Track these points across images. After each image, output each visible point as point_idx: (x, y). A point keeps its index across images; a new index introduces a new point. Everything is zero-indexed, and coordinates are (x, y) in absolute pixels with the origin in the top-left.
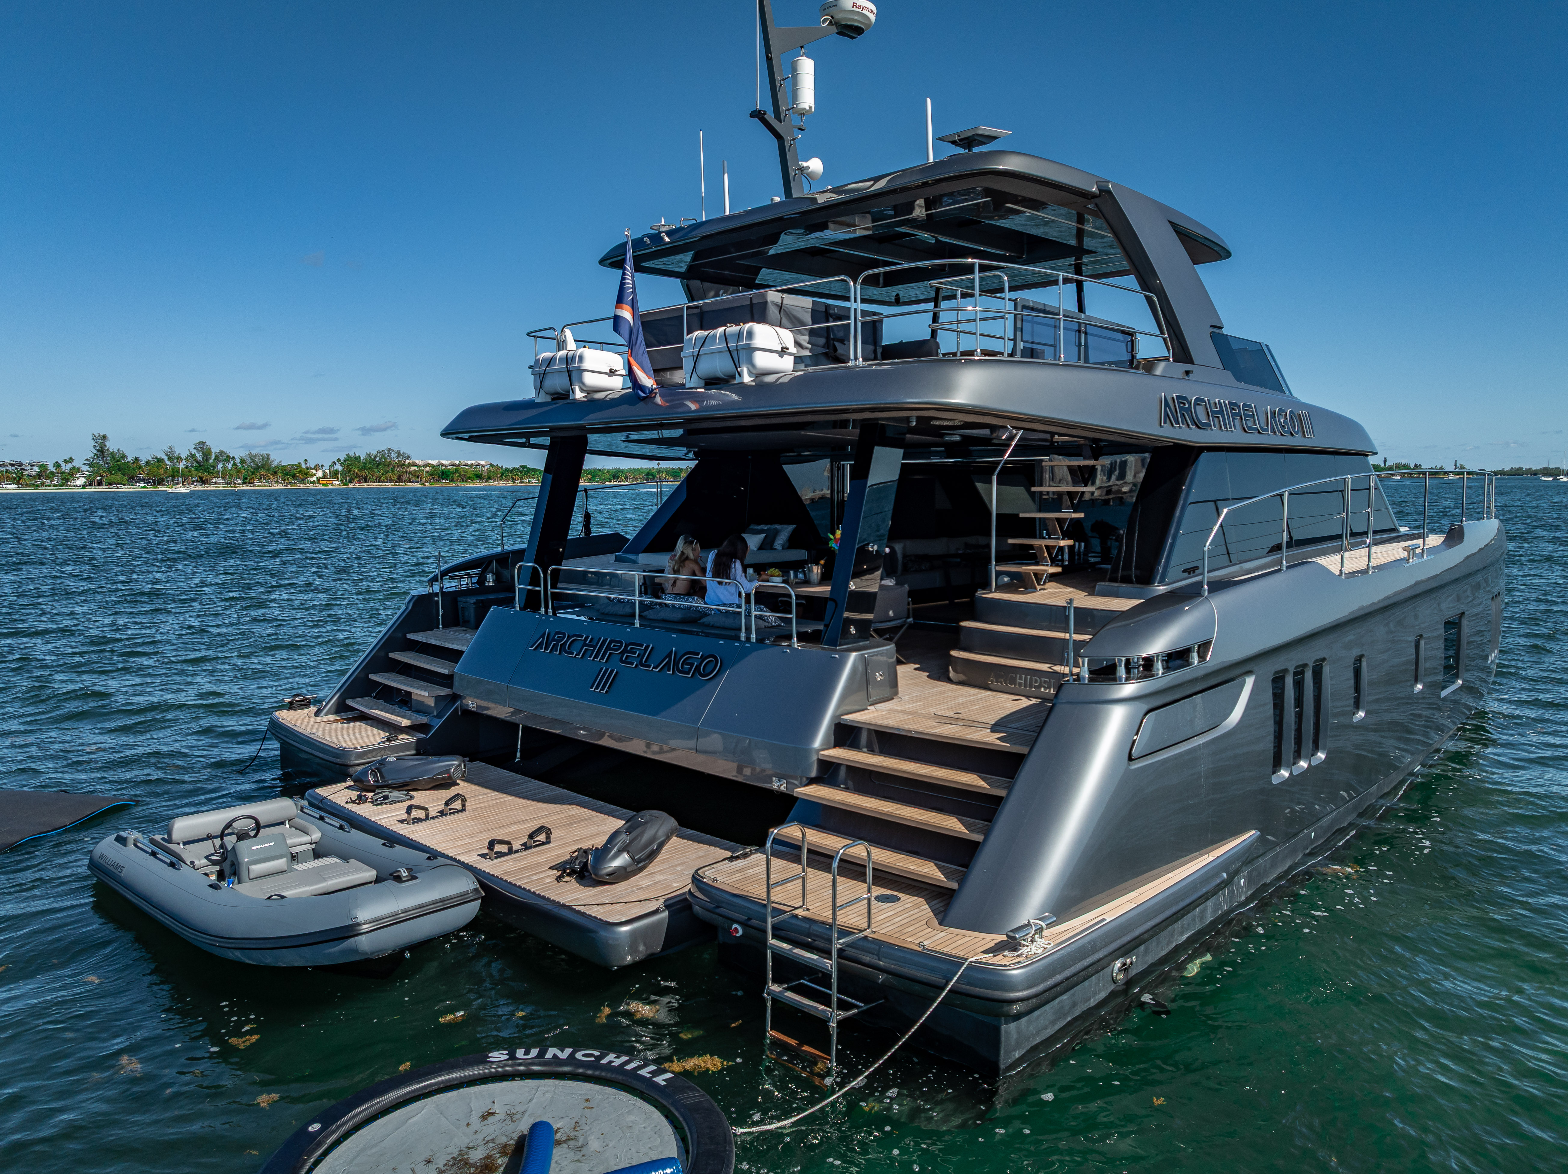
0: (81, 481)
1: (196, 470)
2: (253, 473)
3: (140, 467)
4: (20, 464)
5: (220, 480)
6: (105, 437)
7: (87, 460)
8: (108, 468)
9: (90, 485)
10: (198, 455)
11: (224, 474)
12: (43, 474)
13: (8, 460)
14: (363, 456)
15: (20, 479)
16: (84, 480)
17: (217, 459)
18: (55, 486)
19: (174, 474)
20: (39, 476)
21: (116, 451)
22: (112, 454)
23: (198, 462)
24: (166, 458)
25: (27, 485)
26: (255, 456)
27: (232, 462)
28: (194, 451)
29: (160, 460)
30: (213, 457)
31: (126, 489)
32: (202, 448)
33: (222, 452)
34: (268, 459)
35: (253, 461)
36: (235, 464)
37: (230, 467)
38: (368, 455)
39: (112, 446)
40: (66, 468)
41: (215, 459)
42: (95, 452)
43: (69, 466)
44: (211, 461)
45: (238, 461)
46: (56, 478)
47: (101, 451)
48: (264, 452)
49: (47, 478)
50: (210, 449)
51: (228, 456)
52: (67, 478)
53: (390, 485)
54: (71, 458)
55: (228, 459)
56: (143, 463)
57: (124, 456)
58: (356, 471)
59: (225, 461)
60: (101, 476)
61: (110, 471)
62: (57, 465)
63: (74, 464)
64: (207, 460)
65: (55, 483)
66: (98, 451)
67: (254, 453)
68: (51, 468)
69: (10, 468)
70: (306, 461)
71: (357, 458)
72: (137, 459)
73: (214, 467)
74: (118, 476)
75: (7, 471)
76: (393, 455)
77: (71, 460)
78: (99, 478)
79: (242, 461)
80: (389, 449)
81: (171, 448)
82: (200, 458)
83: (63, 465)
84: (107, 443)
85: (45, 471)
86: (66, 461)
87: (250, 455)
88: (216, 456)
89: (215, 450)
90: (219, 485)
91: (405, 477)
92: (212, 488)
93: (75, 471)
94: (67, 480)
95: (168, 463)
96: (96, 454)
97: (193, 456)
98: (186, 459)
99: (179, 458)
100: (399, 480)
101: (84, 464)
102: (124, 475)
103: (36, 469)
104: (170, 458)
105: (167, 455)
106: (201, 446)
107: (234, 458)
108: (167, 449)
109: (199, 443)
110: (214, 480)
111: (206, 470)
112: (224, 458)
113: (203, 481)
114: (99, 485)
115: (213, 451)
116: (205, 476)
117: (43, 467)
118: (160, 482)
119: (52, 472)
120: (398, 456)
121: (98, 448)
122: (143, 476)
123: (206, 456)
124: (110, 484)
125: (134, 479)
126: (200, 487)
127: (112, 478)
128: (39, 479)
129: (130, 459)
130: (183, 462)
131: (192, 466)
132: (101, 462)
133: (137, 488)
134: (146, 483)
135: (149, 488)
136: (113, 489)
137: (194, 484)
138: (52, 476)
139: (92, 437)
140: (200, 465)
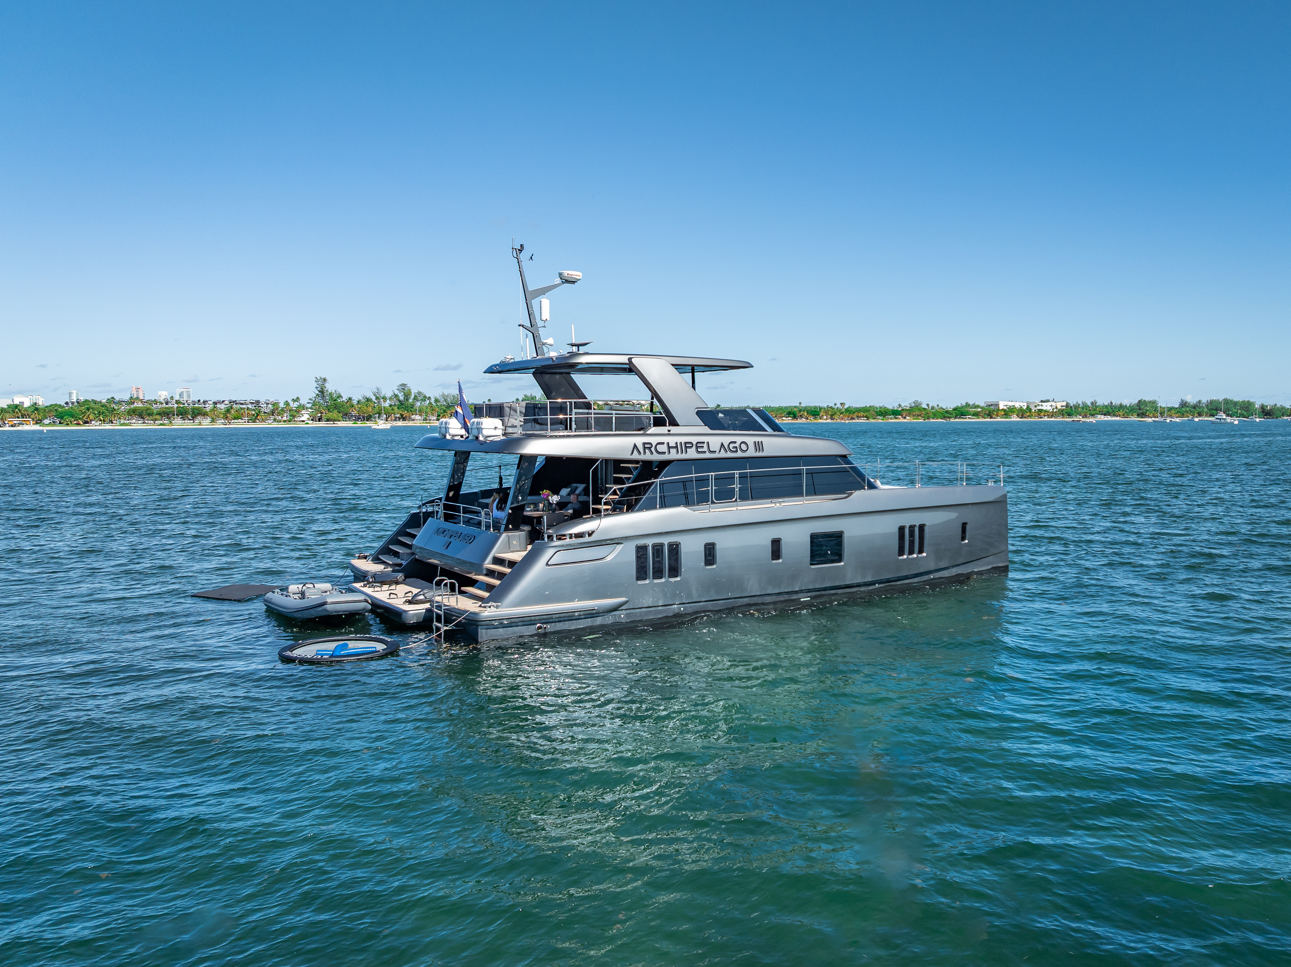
0: (305, 418)
1: (398, 408)
2: (445, 411)
3: (353, 406)
4: (258, 402)
5: (418, 417)
6: (325, 380)
7: (310, 399)
8: (327, 406)
9: (312, 420)
10: (400, 395)
11: (421, 412)
12: (275, 411)
13: (249, 398)
15: (258, 415)
16: (307, 416)
17: (416, 399)
18: (284, 421)
19: (381, 412)
20: (273, 413)
21: (333, 391)
22: (331, 394)
23: (400, 401)
24: (374, 398)
25: (263, 421)
26: (448, 396)
27: (428, 402)
28: (397, 392)
29: (368, 400)
30: (413, 397)
31: (340, 424)
32: (404, 389)
33: (420, 393)
35: (446, 400)
36: (430, 403)
37: (426, 405)
39: (330, 387)
40: (294, 405)
41: (414, 399)
42: (317, 392)
43: (296, 404)
44: (411, 401)
45: (433, 401)
46: (285, 415)
47: (322, 392)
48: (455, 393)
49: (279, 414)
50: (410, 390)
51: (425, 397)
52: (294, 414)
54: (298, 398)
55: (425, 398)
56: (355, 402)
57: (340, 396)
59: (422, 400)
60: (321, 413)
61: (328, 409)
62: (287, 403)
63: (301, 402)
64: (407, 400)
65: (285, 418)
66: (319, 391)
67: (446, 393)
68: (282, 406)
69: (250, 406)
70: (489, 400)
71: (533, 399)
72: (350, 399)
73: (413, 405)
74: (334, 414)
75: (248, 409)
78: (319, 415)
79: (437, 401)
81: (378, 389)
82: (402, 398)
83: (291, 403)
84: (327, 385)
85: (277, 409)
86: (294, 400)
87: (443, 395)
88: (415, 396)
89: (414, 391)
90: (417, 421)
92: (411, 424)
93: (301, 408)
94: (294, 416)
95: (376, 403)
96: (318, 395)
97: (396, 396)
98: (390, 399)
99: (385, 399)
101: (308, 403)
102: (339, 412)
103: (270, 407)
104: (377, 398)
105: (375, 395)
106: (403, 387)
107: (429, 398)
108: (375, 390)
109: (402, 385)
110: (413, 417)
111: (406, 408)
112: (421, 398)
113: (403, 418)
114: (319, 421)
115: (413, 392)
116: (405, 413)
117: (275, 404)
118: (369, 418)
119: (282, 410)
121: (319, 389)
122: (355, 413)
123: (407, 396)
124: (328, 420)
125: (346, 416)
126: (400, 423)
127: (330, 415)
128: (273, 415)
129: (345, 399)
130: (388, 401)
131: (395, 405)
132: (321, 402)
133: (349, 424)
134: (358, 419)
135: (359, 424)
136: (330, 424)
137: (395, 420)
138: (281, 412)
139: (315, 380)
140: (401, 404)
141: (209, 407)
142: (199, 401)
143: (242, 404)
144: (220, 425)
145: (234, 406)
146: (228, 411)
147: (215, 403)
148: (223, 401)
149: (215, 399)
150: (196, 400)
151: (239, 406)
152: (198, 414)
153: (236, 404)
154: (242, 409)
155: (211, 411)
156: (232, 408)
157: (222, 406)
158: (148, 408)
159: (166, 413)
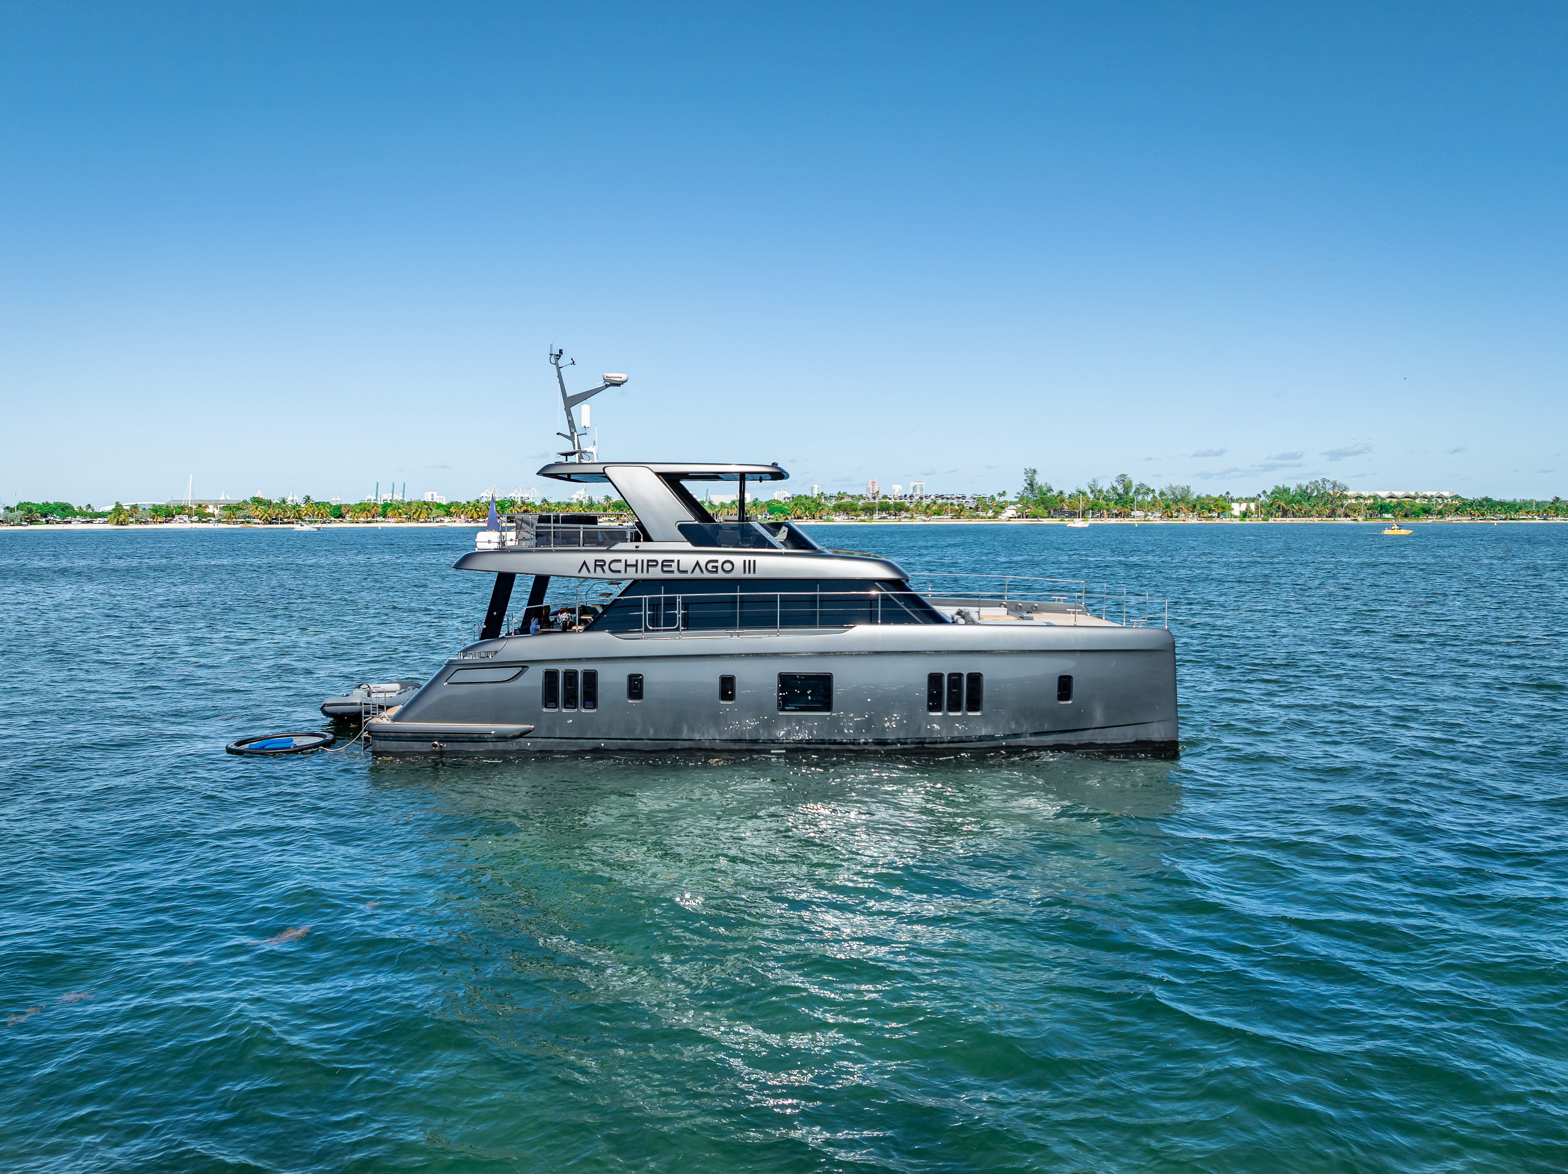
0: (1011, 514)
1: (1116, 503)
3: (1064, 500)
4: (963, 497)
5: (1138, 514)
6: (1035, 471)
7: (1018, 493)
8: (1035, 501)
9: (1019, 517)
10: (1119, 488)
11: (1141, 507)
12: (981, 506)
13: (954, 492)
14: (1293, 487)
15: (962, 511)
16: (1014, 512)
17: (1137, 492)
18: (989, 518)
19: (1097, 507)
20: (977, 508)
21: (1043, 484)
22: (1040, 488)
23: (1118, 494)
24: (1088, 491)
25: (967, 517)
26: (1176, 488)
27: (1151, 495)
28: (1115, 484)
29: (1083, 493)
30: (1134, 490)
31: (1046, 521)
32: (1124, 481)
33: (1142, 485)
34: (1188, 491)
35: (1173, 494)
36: (1154, 497)
37: (1149, 499)
38: (1299, 486)
39: (1040, 480)
40: (999, 501)
41: (1135, 492)
42: (1026, 485)
43: (1002, 499)
44: (1131, 494)
45: (1157, 494)
46: (990, 511)
48: (1184, 484)
49: (983, 510)
50: (1131, 482)
51: (1148, 489)
52: (999, 510)
53: (1316, 520)
54: (1004, 492)
55: (1148, 491)
56: (1066, 496)
57: (1050, 490)
58: (1282, 504)
59: (1144, 493)
60: (1029, 509)
61: (1036, 504)
62: (992, 498)
63: (1006, 498)
64: (1127, 493)
65: (989, 515)
66: (1028, 484)
67: (1174, 484)
68: (987, 501)
69: (955, 501)
70: (1228, 493)
71: (1286, 490)
72: (1061, 493)
73: (1134, 500)
74: (1043, 510)
75: (952, 504)
76: (1328, 486)
77: (1003, 494)
78: (1027, 511)
79: (1162, 494)
80: (1324, 480)
81: (1094, 481)
82: (1121, 491)
83: (997, 498)
84: (1037, 477)
85: (982, 504)
86: (1000, 495)
87: (1171, 488)
88: (1138, 489)
89: (1135, 483)
90: (1137, 518)
91: (1340, 511)
92: (1130, 521)
93: (1007, 504)
94: (999, 512)
95: (1091, 496)
96: (1026, 488)
97: (1114, 489)
98: (1108, 492)
99: (1101, 491)
100: (1332, 514)
101: (1015, 497)
102: (1049, 508)
103: (975, 502)
104: (1092, 492)
105: (1089, 487)
106: (1122, 478)
107: (1153, 491)
108: (1091, 483)
109: (1121, 476)
110: (1132, 513)
111: (1126, 503)
112: (1144, 491)
113: (1121, 515)
114: (1026, 517)
115: (1134, 484)
116: (1124, 509)
117: (981, 500)
119: (987, 505)
120: (1334, 487)
121: (1028, 482)
122: (1066, 509)
123: (1127, 490)
124: (1035, 517)
125: (1056, 512)
126: (1117, 521)
127: (1038, 510)
128: (977, 511)
129: (1055, 493)
130: (1105, 495)
131: (1112, 499)
132: (1030, 496)
133: (1055, 521)
136: (1038, 522)
137: (1111, 517)
138: (986, 508)
139: (1024, 471)
140: (1121, 499)
141: (915, 502)
142: (905, 496)
143: (947, 499)
144: (919, 521)
145: (939, 501)
146: (930, 506)
147: (920, 498)
148: (928, 496)
149: (921, 494)
150: (902, 495)
151: (943, 501)
152: (901, 509)
153: (941, 499)
154: (946, 504)
155: (915, 505)
156: (936, 501)
157: (928, 501)
158: (852, 504)
159: (869, 510)
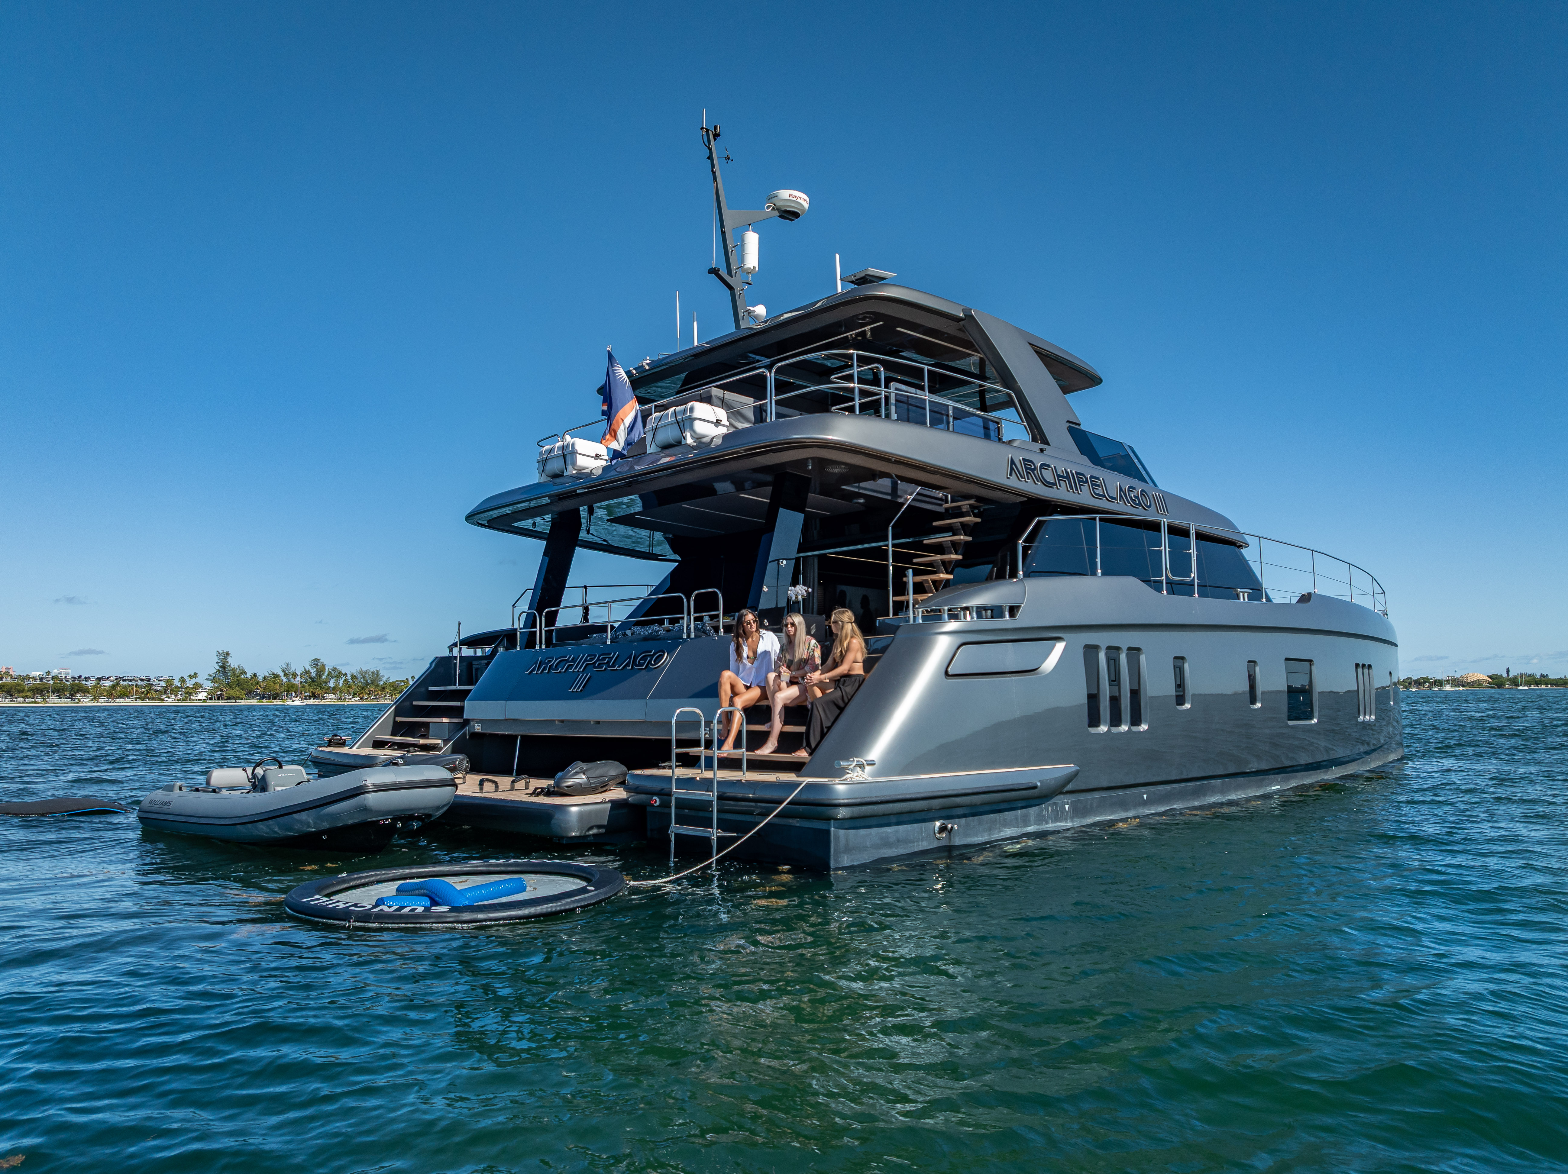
0: (202, 696)
1: (310, 685)
2: (362, 689)
3: (258, 683)
4: (149, 679)
5: (331, 696)
6: (228, 654)
7: (210, 675)
8: (229, 683)
9: (211, 699)
10: (312, 671)
11: (335, 690)
12: (169, 688)
13: (139, 674)
15: (148, 692)
16: (206, 694)
17: (330, 675)
18: (178, 700)
19: (290, 690)
20: (165, 690)
21: (236, 667)
22: (233, 670)
23: (311, 678)
24: (282, 674)
25: (153, 699)
26: (366, 672)
27: (343, 678)
28: (308, 668)
29: (276, 676)
30: (326, 673)
31: (243, 702)
32: (317, 665)
33: (334, 669)
34: (378, 675)
35: (363, 677)
36: (346, 680)
37: (341, 682)
39: (233, 662)
40: (190, 683)
41: (328, 675)
42: (218, 668)
43: (193, 681)
44: (324, 678)
45: (349, 677)
46: (180, 693)
47: (223, 667)
48: (374, 669)
49: (172, 692)
50: (324, 666)
51: (340, 673)
52: (189, 693)
54: (195, 674)
55: (340, 675)
56: (260, 678)
57: (244, 672)
59: (337, 677)
60: (221, 691)
61: (230, 685)
62: (182, 680)
63: (197, 680)
64: (320, 676)
65: (179, 696)
66: (221, 667)
67: (364, 669)
68: (177, 683)
69: (139, 683)
72: (255, 675)
73: (326, 683)
74: (236, 692)
75: (137, 685)
77: (195, 676)
78: (219, 693)
79: (353, 677)
81: (287, 665)
82: (313, 675)
83: (187, 680)
84: (229, 660)
85: (171, 686)
86: (191, 677)
87: (361, 672)
88: (330, 673)
89: (328, 667)
90: (330, 699)
92: (323, 702)
93: (197, 687)
94: (190, 694)
95: (284, 679)
96: (218, 670)
97: (308, 672)
98: (301, 675)
99: (295, 675)
101: (207, 679)
102: (242, 689)
103: (163, 684)
104: (286, 675)
105: (283, 671)
106: (316, 663)
107: (346, 674)
108: (284, 666)
109: (314, 660)
110: (325, 695)
111: (320, 686)
112: (336, 674)
113: (314, 696)
114: (219, 699)
116: (318, 691)
117: (169, 682)
118: (275, 697)
119: (177, 687)
121: (220, 664)
122: (260, 691)
123: (320, 672)
124: (229, 698)
125: (250, 694)
126: (311, 702)
127: (231, 692)
128: (165, 693)
129: (249, 675)
130: (298, 678)
131: (305, 682)
132: (222, 678)
133: (253, 702)
134: (262, 697)
135: (265, 702)
136: (232, 703)
137: (305, 698)
138: (176, 690)
139: (216, 653)
140: (313, 681)
141: (90, 684)
142: (80, 677)
143: (130, 681)
144: (102, 702)
145: (121, 683)
146: (114, 687)
147: (99, 680)
148: (108, 678)
149: (99, 675)
150: (77, 676)
151: (125, 683)
152: (78, 691)
153: (124, 680)
154: (130, 686)
155: (94, 687)
156: (118, 684)
157: (108, 684)
158: (19, 685)
159: (40, 690)
